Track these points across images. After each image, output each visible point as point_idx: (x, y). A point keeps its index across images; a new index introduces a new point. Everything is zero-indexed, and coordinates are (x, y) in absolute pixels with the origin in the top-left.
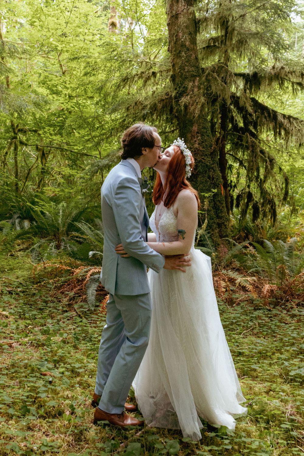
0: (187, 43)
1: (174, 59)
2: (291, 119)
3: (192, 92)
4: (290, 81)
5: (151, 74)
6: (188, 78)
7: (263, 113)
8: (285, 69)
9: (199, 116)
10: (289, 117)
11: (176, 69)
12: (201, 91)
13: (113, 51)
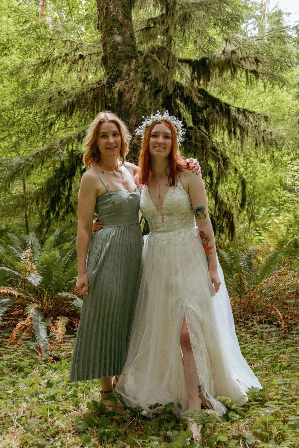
0: (120, 18)
1: (104, 37)
2: (247, 113)
3: (127, 77)
4: (243, 68)
5: (78, 57)
6: (122, 59)
7: (214, 108)
8: (237, 54)
9: (137, 105)
10: (245, 111)
11: (108, 49)
12: (139, 75)
13: (26, 22)
